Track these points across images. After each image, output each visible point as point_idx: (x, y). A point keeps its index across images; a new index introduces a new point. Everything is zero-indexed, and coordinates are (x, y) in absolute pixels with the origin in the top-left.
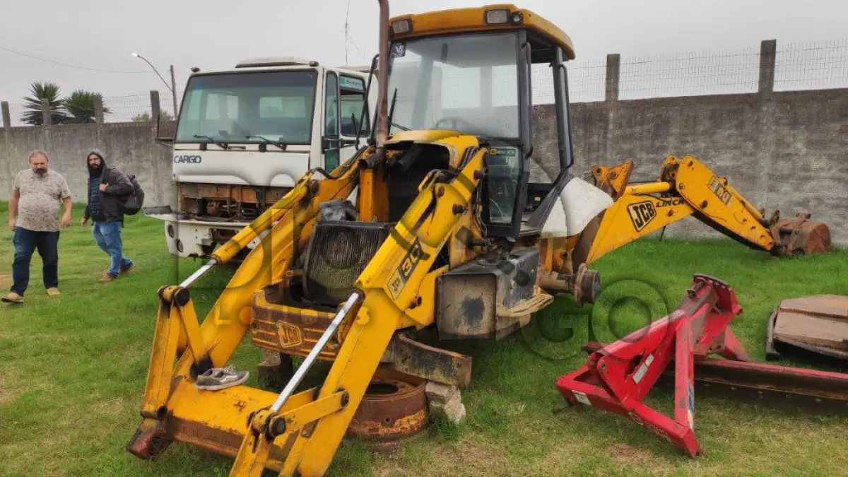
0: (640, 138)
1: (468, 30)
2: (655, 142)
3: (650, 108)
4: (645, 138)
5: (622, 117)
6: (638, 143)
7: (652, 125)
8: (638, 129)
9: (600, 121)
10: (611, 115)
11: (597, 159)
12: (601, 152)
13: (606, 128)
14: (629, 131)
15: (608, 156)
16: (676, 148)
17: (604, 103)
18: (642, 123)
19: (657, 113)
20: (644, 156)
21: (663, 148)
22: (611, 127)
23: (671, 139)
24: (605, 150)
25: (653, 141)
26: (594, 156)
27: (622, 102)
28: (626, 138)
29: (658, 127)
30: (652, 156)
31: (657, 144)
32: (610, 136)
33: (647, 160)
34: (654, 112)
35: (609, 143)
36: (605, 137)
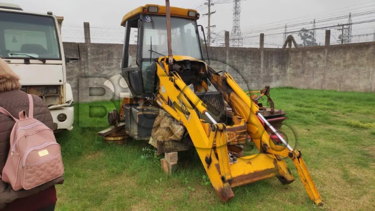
0: (102, 60)
1: (177, 16)
2: (109, 61)
3: (104, 48)
4: (104, 60)
5: (94, 50)
6: (102, 62)
7: (106, 54)
8: (101, 56)
9: (84, 51)
10: (89, 49)
11: (84, 68)
12: (86, 66)
13: (87, 55)
14: (97, 56)
15: (89, 67)
16: (116, 64)
17: (85, 43)
18: (102, 53)
19: (108, 50)
20: (104, 67)
21: (112, 64)
22: (89, 54)
23: (114, 60)
24: (88, 64)
25: (108, 61)
26: (83, 67)
27: (93, 44)
28: (96, 59)
29: (109, 55)
30: (107, 67)
31: (109, 62)
32: (89, 58)
33: (106, 69)
34: (106, 49)
35: (89, 61)
36: (87, 59)
